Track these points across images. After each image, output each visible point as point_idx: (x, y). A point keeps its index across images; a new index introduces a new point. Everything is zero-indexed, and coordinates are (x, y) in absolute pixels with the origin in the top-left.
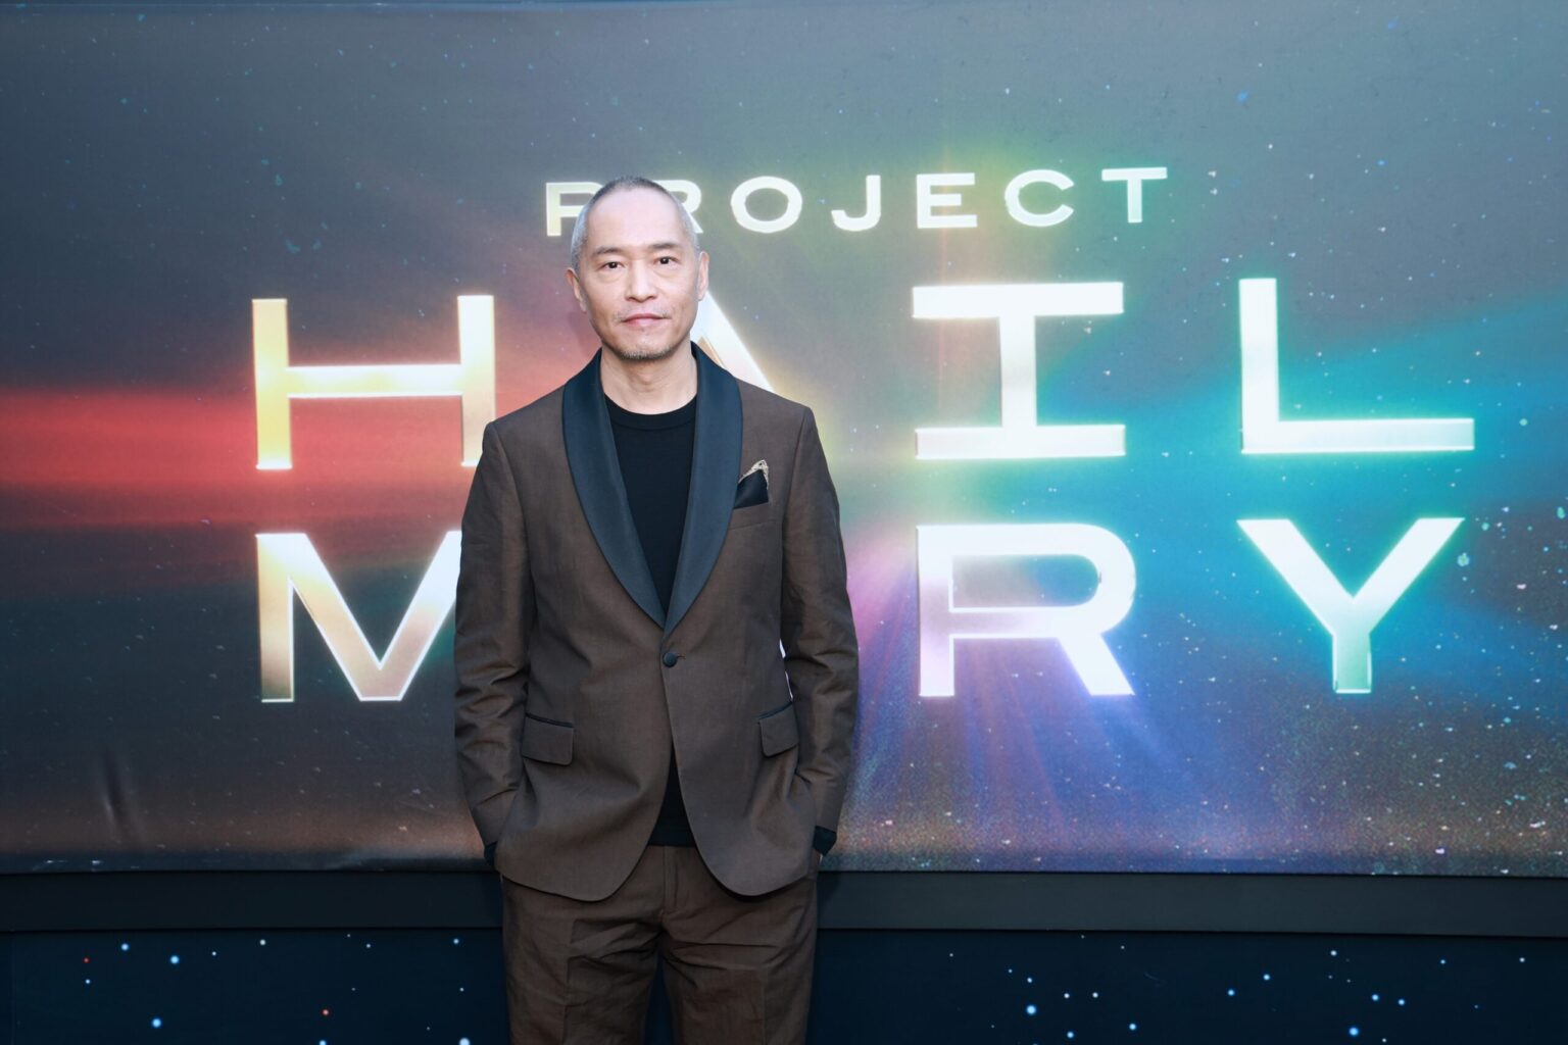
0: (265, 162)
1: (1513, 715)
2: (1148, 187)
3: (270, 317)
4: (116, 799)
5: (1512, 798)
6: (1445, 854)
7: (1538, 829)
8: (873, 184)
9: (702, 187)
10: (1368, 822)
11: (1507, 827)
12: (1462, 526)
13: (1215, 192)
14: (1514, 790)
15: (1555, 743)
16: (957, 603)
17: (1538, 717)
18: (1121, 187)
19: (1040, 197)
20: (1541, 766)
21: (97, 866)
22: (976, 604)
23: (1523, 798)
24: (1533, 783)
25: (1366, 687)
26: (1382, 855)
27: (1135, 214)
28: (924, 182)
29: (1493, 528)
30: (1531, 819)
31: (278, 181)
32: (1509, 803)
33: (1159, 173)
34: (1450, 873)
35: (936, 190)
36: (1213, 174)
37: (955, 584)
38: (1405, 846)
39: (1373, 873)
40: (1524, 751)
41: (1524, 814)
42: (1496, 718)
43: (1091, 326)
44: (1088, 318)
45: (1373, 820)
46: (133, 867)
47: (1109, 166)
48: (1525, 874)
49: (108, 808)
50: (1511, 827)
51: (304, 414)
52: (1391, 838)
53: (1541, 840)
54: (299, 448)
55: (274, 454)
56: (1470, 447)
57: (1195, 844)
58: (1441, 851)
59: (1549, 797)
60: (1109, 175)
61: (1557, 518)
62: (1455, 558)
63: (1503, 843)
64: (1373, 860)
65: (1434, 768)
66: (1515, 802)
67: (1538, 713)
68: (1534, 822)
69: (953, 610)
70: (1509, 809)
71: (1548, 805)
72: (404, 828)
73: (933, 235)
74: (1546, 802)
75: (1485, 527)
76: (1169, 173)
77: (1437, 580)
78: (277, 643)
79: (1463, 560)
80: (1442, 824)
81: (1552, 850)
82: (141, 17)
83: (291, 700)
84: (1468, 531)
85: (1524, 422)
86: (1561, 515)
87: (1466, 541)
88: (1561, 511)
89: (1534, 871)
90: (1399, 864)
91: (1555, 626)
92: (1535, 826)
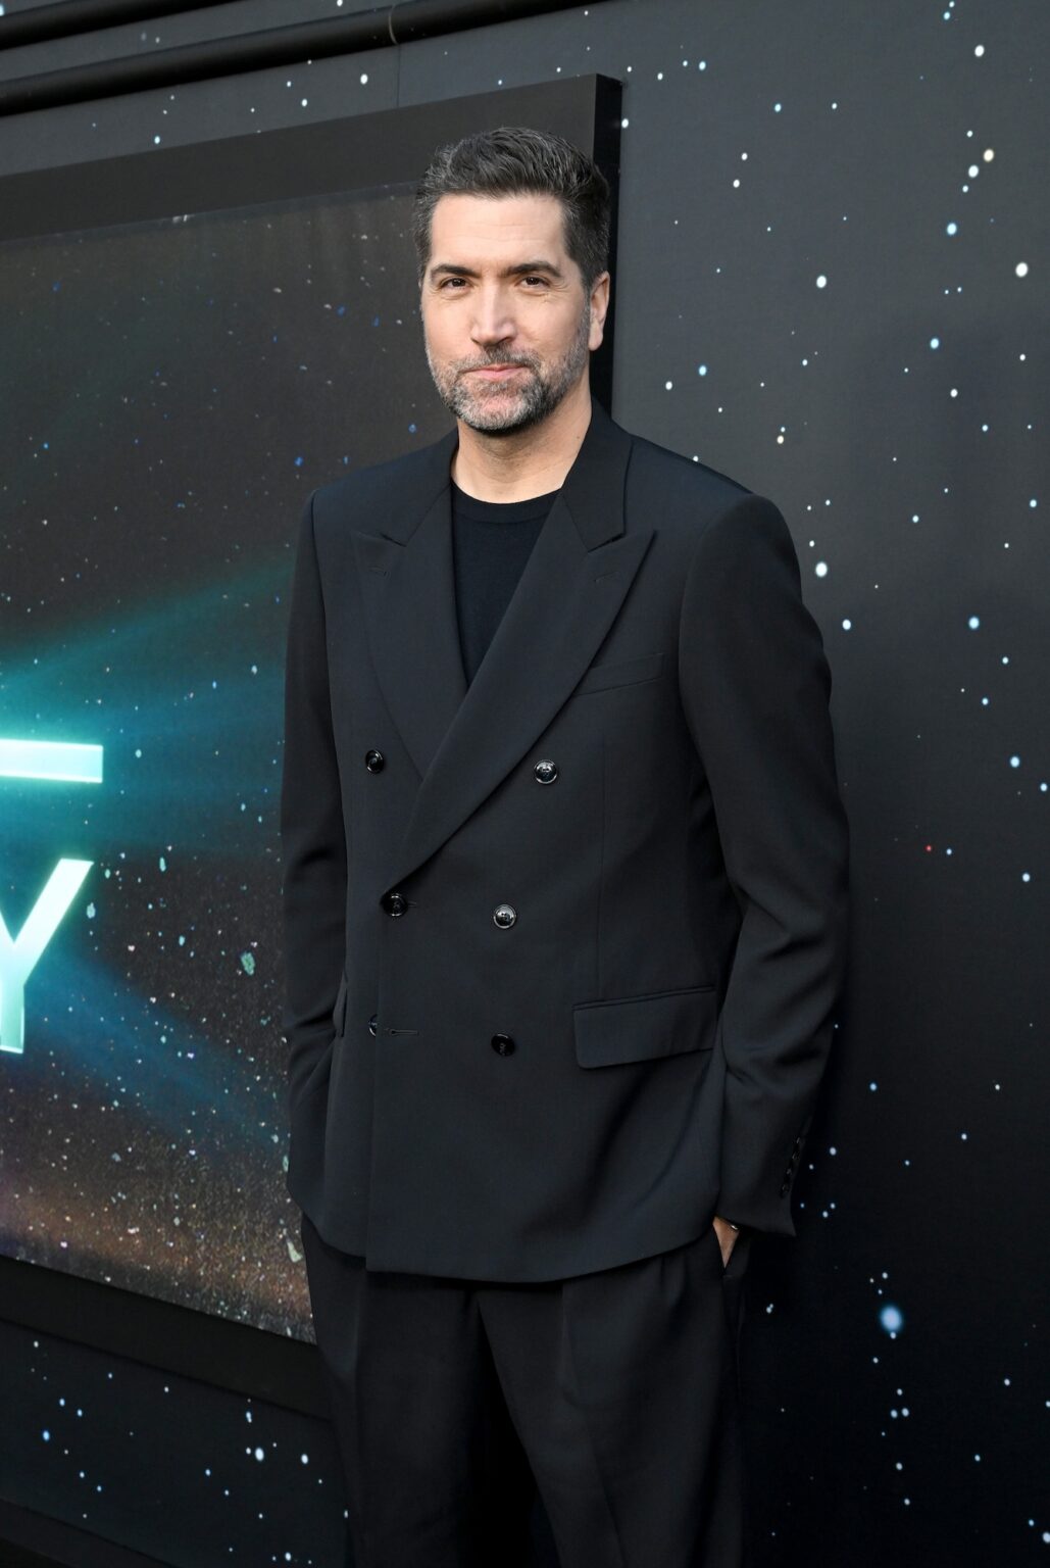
1: (122, 1098)
5: (115, 1195)
6: (67, 1248)
7: (133, 1235)
10: (15, 1200)
11: (112, 1228)
12: (93, 868)
14: (118, 1186)
15: (149, 1138)
17: (138, 1104)
20: (141, 1163)
23: (124, 1197)
24: (132, 1180)
25: (18, 1046)
26: (23, 1241)
29: (113, 875)
30: (129, 1224)
32: (112, 1201)
34: (70, 1272)
38: (41, 1233)
39: (18, 1258)
40: (126, 1143)
41: (123, 1216)
42: (109, 1104)
45: (20, 1198)
48: (123, 1287)
50: (114, 1230)
52: (31, 1222)
53: (135, 1249)
58: (64, 1245)
59: (143, 1200)
61: (160, 870)
62: (84, 910)
63: (109, 1244)
64: (18, 1244)
65: (63, 1148)
66: (119, 1199)
67: (138, 1100)
68: (131, 1228)
70: (115, 1206)
71: (142, 1209)
74: (140, 1206)
75: (108, 874)
77: (73, 930)
79: (91, 912)
80: (66, 1213)
81: (142, 1262)
84: (95, 877)
85: (138, 754)
86: (163, 867)
87: (94, 889)
88: (162, 861)
89: (128, 1284)
90: (36, 1251)
91: (154, 1000)
92: (132, 1231)
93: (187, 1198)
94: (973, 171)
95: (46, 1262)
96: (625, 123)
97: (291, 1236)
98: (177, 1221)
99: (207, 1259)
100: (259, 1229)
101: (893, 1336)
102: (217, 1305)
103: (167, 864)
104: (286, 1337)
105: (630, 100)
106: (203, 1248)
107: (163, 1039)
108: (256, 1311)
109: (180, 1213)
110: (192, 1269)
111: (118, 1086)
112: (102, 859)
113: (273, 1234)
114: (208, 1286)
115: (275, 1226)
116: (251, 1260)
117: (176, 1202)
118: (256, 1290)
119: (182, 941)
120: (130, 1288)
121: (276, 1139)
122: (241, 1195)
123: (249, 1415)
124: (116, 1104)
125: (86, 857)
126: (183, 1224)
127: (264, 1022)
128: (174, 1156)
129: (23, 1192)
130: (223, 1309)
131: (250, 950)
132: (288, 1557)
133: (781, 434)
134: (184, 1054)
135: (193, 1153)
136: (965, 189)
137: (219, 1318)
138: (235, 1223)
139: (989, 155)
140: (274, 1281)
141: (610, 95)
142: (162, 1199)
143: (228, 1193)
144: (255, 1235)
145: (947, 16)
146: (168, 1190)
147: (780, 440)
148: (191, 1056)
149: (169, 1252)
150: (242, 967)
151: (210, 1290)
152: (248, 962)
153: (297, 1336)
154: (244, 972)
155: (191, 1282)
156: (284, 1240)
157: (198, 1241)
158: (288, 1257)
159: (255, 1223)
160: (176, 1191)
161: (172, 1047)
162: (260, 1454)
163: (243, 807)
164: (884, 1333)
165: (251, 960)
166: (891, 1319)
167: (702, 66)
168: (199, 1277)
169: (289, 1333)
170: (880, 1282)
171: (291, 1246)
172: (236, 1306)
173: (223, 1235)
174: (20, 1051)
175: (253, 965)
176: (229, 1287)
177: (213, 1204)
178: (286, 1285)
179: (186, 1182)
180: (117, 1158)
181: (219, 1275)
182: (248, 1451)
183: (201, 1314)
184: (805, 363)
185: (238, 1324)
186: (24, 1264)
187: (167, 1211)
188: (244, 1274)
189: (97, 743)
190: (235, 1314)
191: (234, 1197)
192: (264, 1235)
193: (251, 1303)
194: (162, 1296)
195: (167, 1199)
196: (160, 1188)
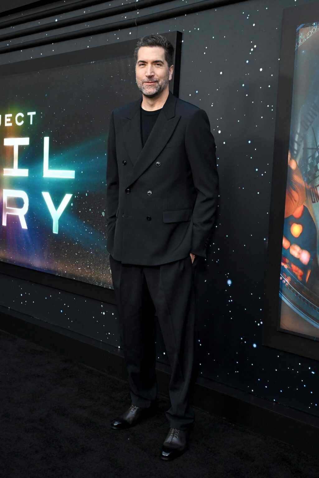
1: (78, 242)
2: (33, 116)
12: (72, 196)
13: (42, 117)
14: (77, 260)
15: (83, 250)
16: (7, 207)
19: (20, 119)
22: (9, 207)
24: (79, 259)
26: (57, 271)
27: (31, 123)
28: (6, 116)
29: (76, 197)
30: (79, 267)
34: (67, 277)
35: (8, 118)
36: (42, 113)
37: (7, 202)
38: (61, 270)
39: (56, 275)
40: (78, 251)
41: (77, 266)
42: (75, 243)
43: (25, 148)
44: (25, 145)
47: (28, 112)
50: (76, 269)
52: (59, 268)
53: (80, 272)
56: (74, 177)
58: (66, 272)
59: (81, 262)
60: (29, 114)
62: (70, 205)
63: (74, 272)
64: (56, 272)
65: (65, 252)
66: (77, 262)
67: (81, 242)
69: (7, 208)
70: (76, 264)
73: (7, 127)
74: (81, 264)
75: (75, 197)
76: (36, 113)
77: (68, 209)
79: (72, 205)
80: (66, 266)
81: (81, 275)
84: (73, 197)
85: (82, 172)
86: (87, 195)
87: (73, 200)
88: (86, 194)
89: (78, 280)
90: (60, 274)
91: (84, 222)
92: (79, 269)
93: (90, 262)
94: (252, 50)
95: (62, 276)
96: (183, 41)
98: (88, 266)
99: (94, 274)
100: (104, 267)
101: (230, 286)
103: (87, 194)
104: (109, 289)
105: (184, 36)
106: (93, 272)
107: (86, 230)
108: (103, 284)
109: (89, 265)
110: (91, 276)
111: (77, 240)
112: (74, 194)
113: (107, 268)
116: (103, 274)
117: (88, 263)
118: (104, 280)
119: (90, 210)
120: (79, 280)
122: (101, 261)
123: (102, 306)
124: (76, 243)
125: (71, 193)
128: (88, 253)
129: (57, 262)
130: (97, 284)
131: (104, 211)
132: (109, 333)
133: (212, 104)
134: (90, 233)
135: (92, 253)
136: (250, 53)
137: (96, 286)
138: (100, 266)
139: (255, 46)
140: (107, 278)
141: (180, 35)
142: (85, 262)
143: (98, 260)
145: (248, 18)
146: (87, 260)
147: (212, 106)
148: (91, 233)
149: (87, 273)
150: (102, 215)
151: (95, 280)
152: (103, 214)
154: (103, 216)
155: (91, 278)
157: (92, 270)
159: (104, 266)
161: (88, 231)
162: (104, 313)
163: (103, 182)
164: (228, 285)
165: (104, 213)
166: (229, 282)
167: (198, 29)
168: (93, 278)
169: (110, 288)
170: (227, 275)
172: (100, 283)
173: (97, 269)
174: (57, 233)
176: (98, 279)
177: (96, 263)
179: (90, 259)
180: (76, 254)
181: (96, 277)
182: (102, 313)
183: (93, 285)
184: (217, 90)
185: (100, 287)
186: (58, 276)
187: (86, 265)
188: (101, 276)
189: (73, 170)
190: (99, 285)
191: (100, 261)
192: (105, 269)
193: (103, 282)
194: (85, 282)
195: (86, 262)
196: (85, 260)
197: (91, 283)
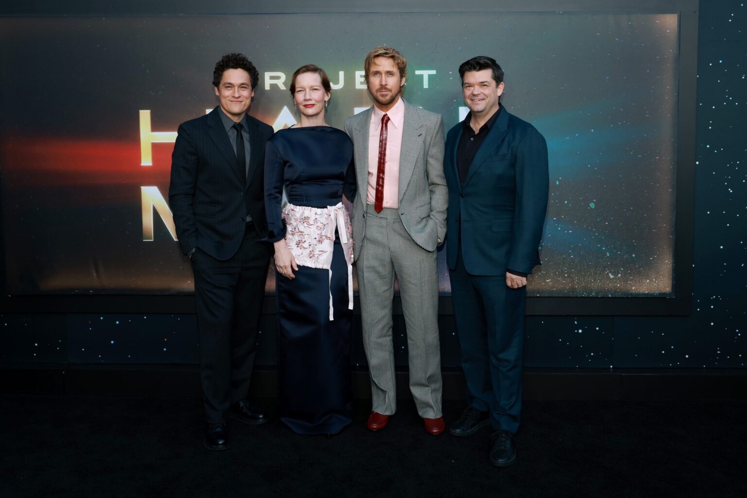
0: (144, 65)
2: (430, 76)
3: (145, 116)
4: (97, 272)
7: (548, 282)
8: (342, 74)
9: (286, 75)
11: (539, 281)
13: (451, 78)
14: (542, 270)
15: (554, 255)
17: (549, 247)
18: (422, 76)
20: (550, 262)
21: (91, 293)
23: (544, 272)
24: (547, 268)
27: (426, 85)
28: (358, 73)
31: (148, 71)
32: (540, 274)
33: (434, 72)
36: (451, 73)
40: (545, 258)
41: (544, 277)
46: (103, 293)
47: (418, 70)
48: (545, 296)
49: (95, 274)
51: (157, 148)
53: (549, 285)
54: (154, 159)
55: (147, 161)
57: (443, 288)
59: (552, 272)
60: (418, 72)
63: (538, 286)
68: (547, 280)
71: (552, 274)
72: (189, 282)
73: (361, 90)
76: (437, 72)
78: (148, 221)
81: (553, 288)
82: (104, 19)
83: (152, 240)
86: (557, 183)
91: (555, 219)
93: (570, 269)
97: (611, 272)
98: (565, 275)
99: (578, 283)
102: (583, 294)
104: (609, 297)
106: (577, 280)
107: (559, 229)
108: (597, 293)
109: (566, 273)
110: (572, 287)
114: (579, 290)
115: (604, 271)
116: (595, 280)
117: (566, 270)
118: (598, 288)
119: (566, 202)
120: (547, 296)
121: (604, 248)
122: (592, 265)
123: (576, 322)
126: (568, 276)
127: (599, 220)
128: (564, 258)
130: (585, 295)
131: (593, 202)
134: (568, 231)
135: (572, 257)
137: (583, 297)
138: (589, 272)
140: (604, 284)
142: (560, 270)
143: (586, 265)
144: (597, 274)
146: (562, 268)
148: (570, 232)
149: (563, 284)
150: (590, 207)
151: (580, 291)
152: (592, 205)
153: (613, 296)
154: (591, 208)
155: (573, 289)
156: (608, 273)
157: (575, 279)
158: (610, 277)
159: (597, 271)
160: (566, 267)
161: (564, 230)
162: (580, 331)
163: (589, 166)
168: (576, 288)
169: (610, 296)
171: (610, 274)
172: (590, 293)
173: (584, 276)
175: (594, 206)
176: (587, 289)
177: (580, 269)
178: (609, 284)
179: (570, 265)
181: (583, 286)
182: (576, 331)
183: (577, 297)
187: (562, 274)
188: (593, 284)
191: (589, 266)
192: (600, 273)
193: (596, 291)
195: (562, 270)
196: (559, 268)
197: (573, 296)
